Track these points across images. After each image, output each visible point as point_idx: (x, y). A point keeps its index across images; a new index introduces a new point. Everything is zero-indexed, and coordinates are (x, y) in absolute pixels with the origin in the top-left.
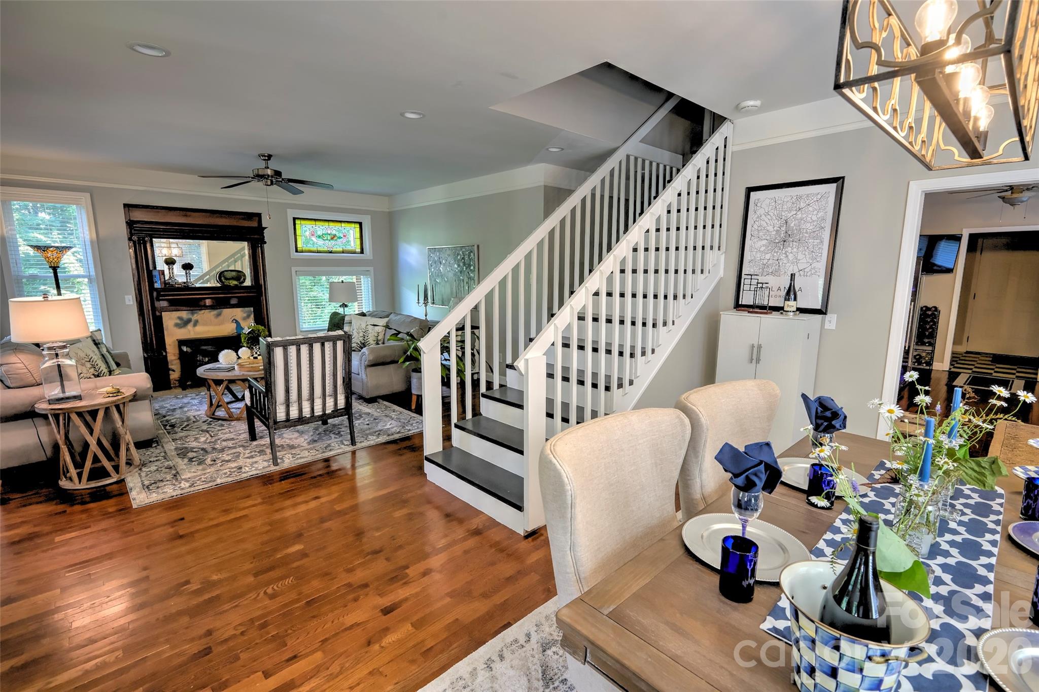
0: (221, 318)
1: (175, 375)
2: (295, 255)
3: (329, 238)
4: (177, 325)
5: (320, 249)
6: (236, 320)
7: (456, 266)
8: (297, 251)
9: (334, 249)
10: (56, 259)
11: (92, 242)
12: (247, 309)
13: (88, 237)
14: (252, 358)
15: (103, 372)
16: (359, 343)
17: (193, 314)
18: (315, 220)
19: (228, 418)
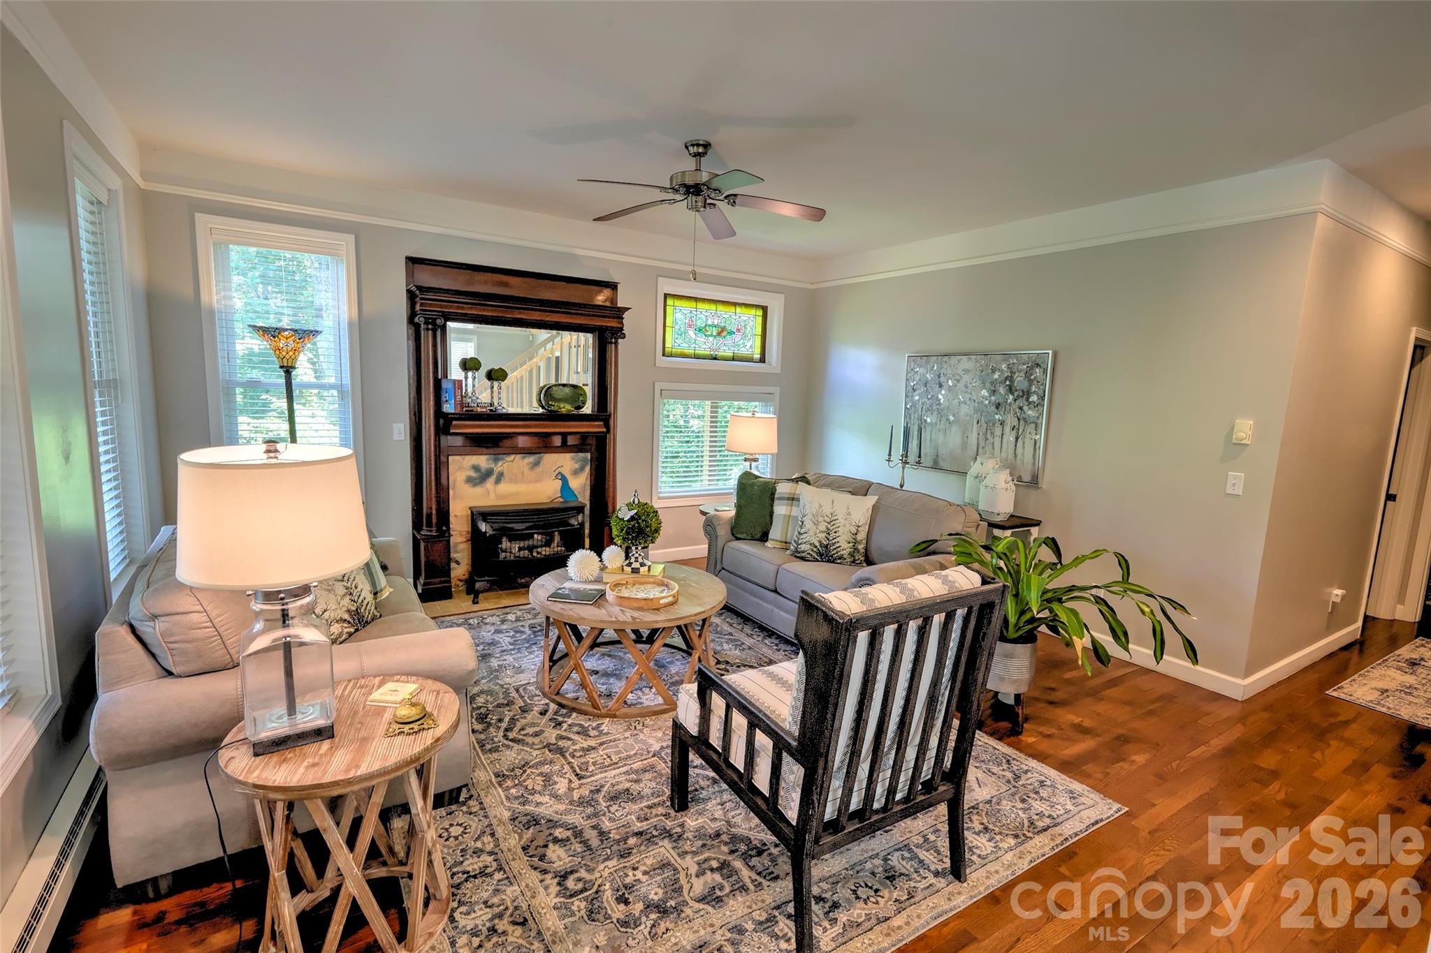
0: (539, 469)
1: (460, 570)
2: (662, 362)
3: (714, 334)
4: (469, 480)
5: (700, 352)
6: (562, 475)
7: (985, 393)
8: (664, 355)
9: (721, 354)
10: (291, 353)
11: (350, 324)
12: (581, 455)
13: (345, 317)
14: (628, 569)
15: (366, 602)
16: (817, 544)
17: (496, 461)
18: (696, 299)
19: (590, 709)
